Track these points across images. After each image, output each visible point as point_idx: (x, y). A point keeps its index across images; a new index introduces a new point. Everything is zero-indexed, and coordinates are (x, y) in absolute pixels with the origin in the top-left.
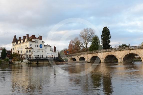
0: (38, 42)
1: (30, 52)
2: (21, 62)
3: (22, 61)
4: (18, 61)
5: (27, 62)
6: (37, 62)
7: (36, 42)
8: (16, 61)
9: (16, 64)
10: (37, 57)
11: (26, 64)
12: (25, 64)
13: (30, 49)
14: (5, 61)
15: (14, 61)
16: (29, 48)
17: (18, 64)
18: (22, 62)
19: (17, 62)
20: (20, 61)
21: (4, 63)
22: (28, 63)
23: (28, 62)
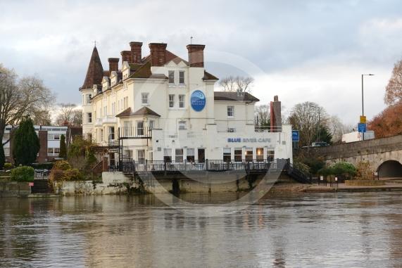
0: (182, 81)
1: (141, 132)
2: (89, 184)
3: (97, 180)
4: (75, 178)
5: (120, 185)
6: (176, 186)
7: (172, 81)
8: (67, 180)
9: (68, 195)
10: (173, 159)
11: (118, 194)
12: (111, 194)
13: (141, 119)
14: (14, 179)
15: (58, 177)
16: (137, 114)
17: (77, 194)
18: (98, 186)
19: (69, 187)
20: (84, 180)
21: (7, 189)
22: (125, 188)
23: (128, 185)
